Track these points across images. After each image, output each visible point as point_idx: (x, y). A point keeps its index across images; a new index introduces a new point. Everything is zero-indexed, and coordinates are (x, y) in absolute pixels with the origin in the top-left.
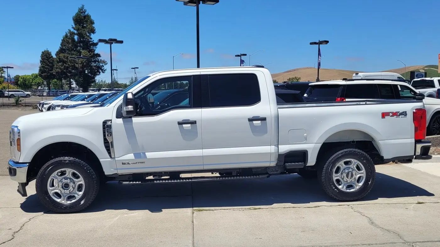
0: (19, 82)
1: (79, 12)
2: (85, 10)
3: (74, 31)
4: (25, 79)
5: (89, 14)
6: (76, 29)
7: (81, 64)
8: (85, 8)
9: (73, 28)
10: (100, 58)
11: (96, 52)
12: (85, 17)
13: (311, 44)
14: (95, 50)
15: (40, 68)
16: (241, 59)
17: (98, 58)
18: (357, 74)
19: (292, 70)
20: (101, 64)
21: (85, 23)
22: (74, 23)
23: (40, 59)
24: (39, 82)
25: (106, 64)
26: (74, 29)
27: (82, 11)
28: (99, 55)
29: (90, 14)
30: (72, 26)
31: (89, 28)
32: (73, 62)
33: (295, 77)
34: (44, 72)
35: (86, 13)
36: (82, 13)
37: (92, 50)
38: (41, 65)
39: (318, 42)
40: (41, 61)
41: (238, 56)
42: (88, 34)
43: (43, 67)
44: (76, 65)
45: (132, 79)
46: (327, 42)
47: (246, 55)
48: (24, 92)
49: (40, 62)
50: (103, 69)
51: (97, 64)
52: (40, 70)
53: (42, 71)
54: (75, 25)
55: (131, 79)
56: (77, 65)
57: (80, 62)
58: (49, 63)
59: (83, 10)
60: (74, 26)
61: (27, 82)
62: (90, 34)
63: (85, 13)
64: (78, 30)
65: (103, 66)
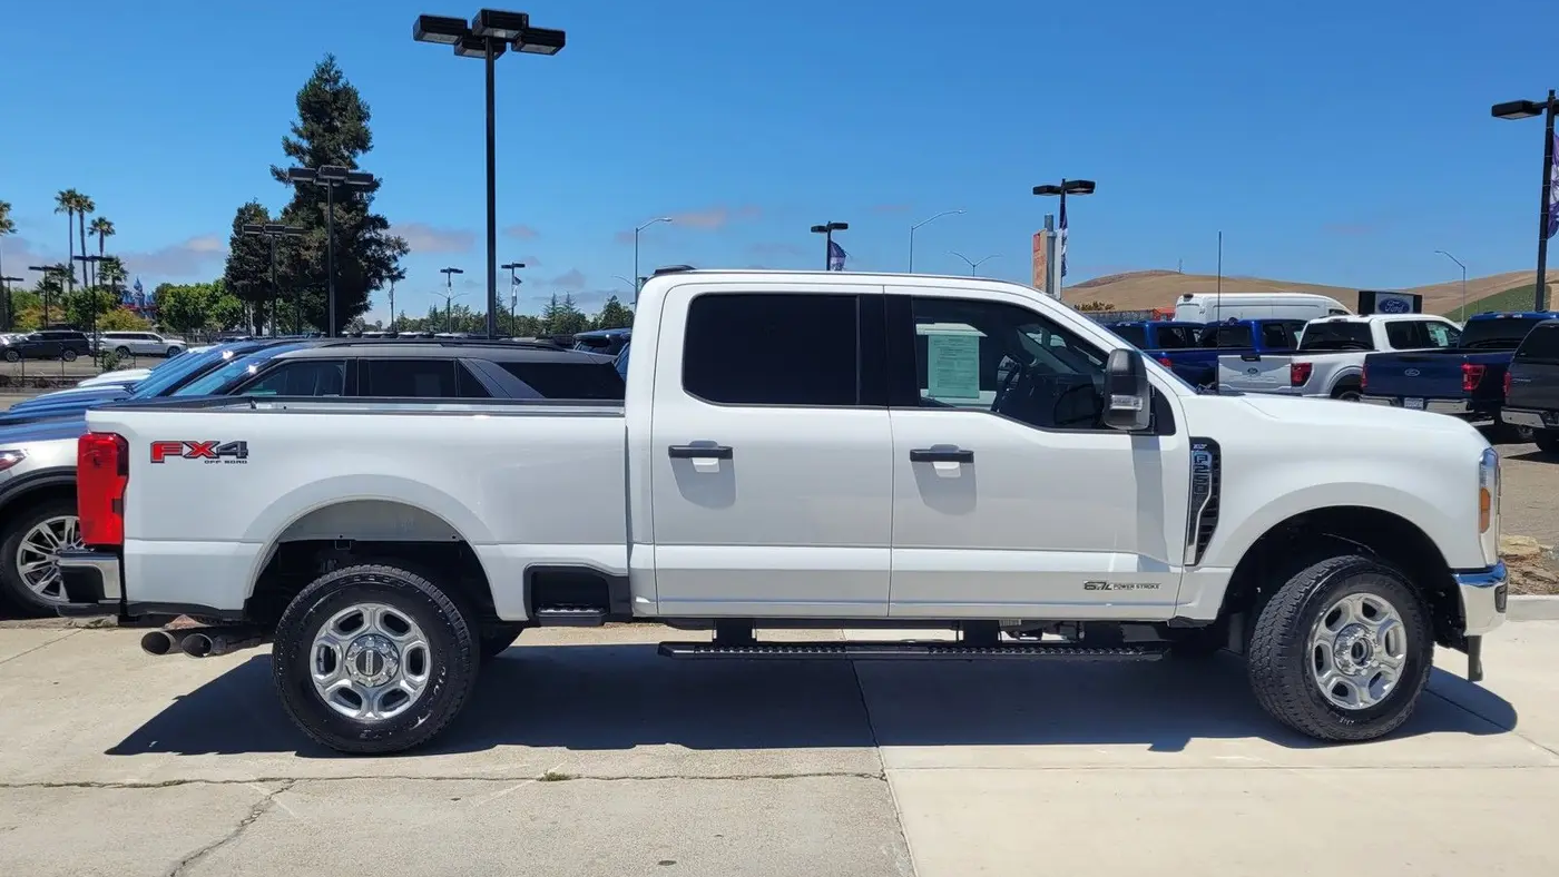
0: (164, 308)
1: (318, 77)
2: (336, 72)
3: (301, 140)
4: (182, 297)
5: (350, 86)
6: (304, 133)
7: (318, 249)
8: (339, 65)
9: (296, 130)
10: (383, 233)
11: (372, 211)
12: (336, 94)
13: (1038, 191)
14: (366, 206)
15: (229, 261)
16: (829, 242)
17: (379, 231)
18: (1189, 297)
19: (1101, 279)
20: (388, 253)
21: (336, 114)
22: (302, 115)
23: (231, 232)
24: (234, 309)
25: (405, 252)
26: (301, 136)
27: (326, 73)
28: (381, 223)
29: (354, 84)
30: (293, 124)
31: (349, 130)
32: (292, 245)
33: (1095, 304)
34: (244, 275)
35: (341, 82)
36: (327, 81)
37: (358, 202)
38: (234, 252)
39: (1059, 184)
40: (234, 241)
41: (820, 229)
42: (346, 154)
43: (238, 258)
44: (303, 252)
45: (554, 304)
46: (1089, 187)
47: (844, 226)
48: (161, 340)
49: (232, 244)
50: (396, 269)
51: (375, 250)
52: (230, 269)
53: (235, 271)
54: (305, 119)
55: (550, 303)
56: (306, 255)
57: (317, 245)
58: (257, 247)
59: (332, 73)
60: (300, 124)
61: (189, 309)
62: (353, 153)
63: (336, 82)
64: (311, 136)
65: (395, 259)
